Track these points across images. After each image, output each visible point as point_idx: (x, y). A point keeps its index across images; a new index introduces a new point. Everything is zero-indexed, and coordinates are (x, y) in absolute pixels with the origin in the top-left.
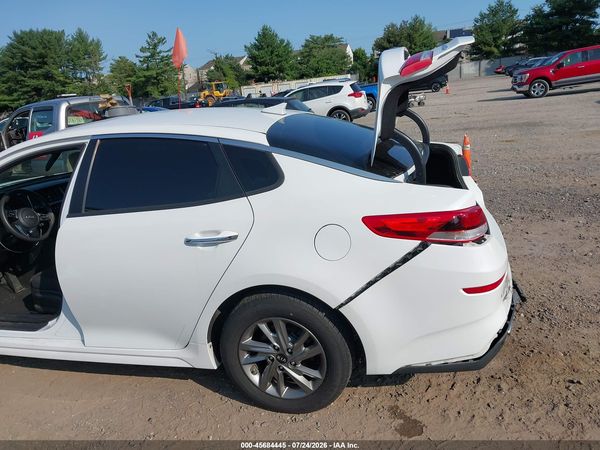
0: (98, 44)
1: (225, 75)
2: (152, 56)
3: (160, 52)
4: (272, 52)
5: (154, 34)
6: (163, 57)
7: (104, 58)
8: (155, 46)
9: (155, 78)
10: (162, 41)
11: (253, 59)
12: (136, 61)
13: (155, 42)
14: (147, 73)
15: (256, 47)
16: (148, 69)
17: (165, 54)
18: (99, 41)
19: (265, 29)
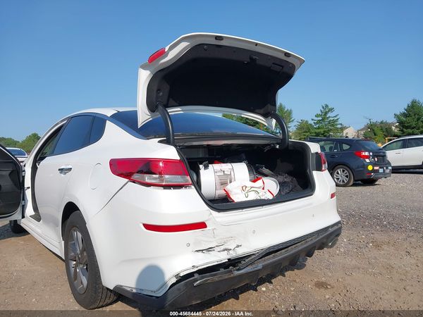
0: (290, 113)
1: (375, 135)
2: (323, 120)
3: (329, 117)
4: (418, 119)
5: (327, 106)
6: (330, 120)
7: (293, 121)
8: (326, 113)
9: (323, 134)
10: (331, 110)
11: (401, 123)
12: (312, 122)
13: (326, 110)
14: (317, 131)
15: (405, 115)
16: (319, 128)
17: (332, 119)
18: (291, 110)
19: (414, 102)
